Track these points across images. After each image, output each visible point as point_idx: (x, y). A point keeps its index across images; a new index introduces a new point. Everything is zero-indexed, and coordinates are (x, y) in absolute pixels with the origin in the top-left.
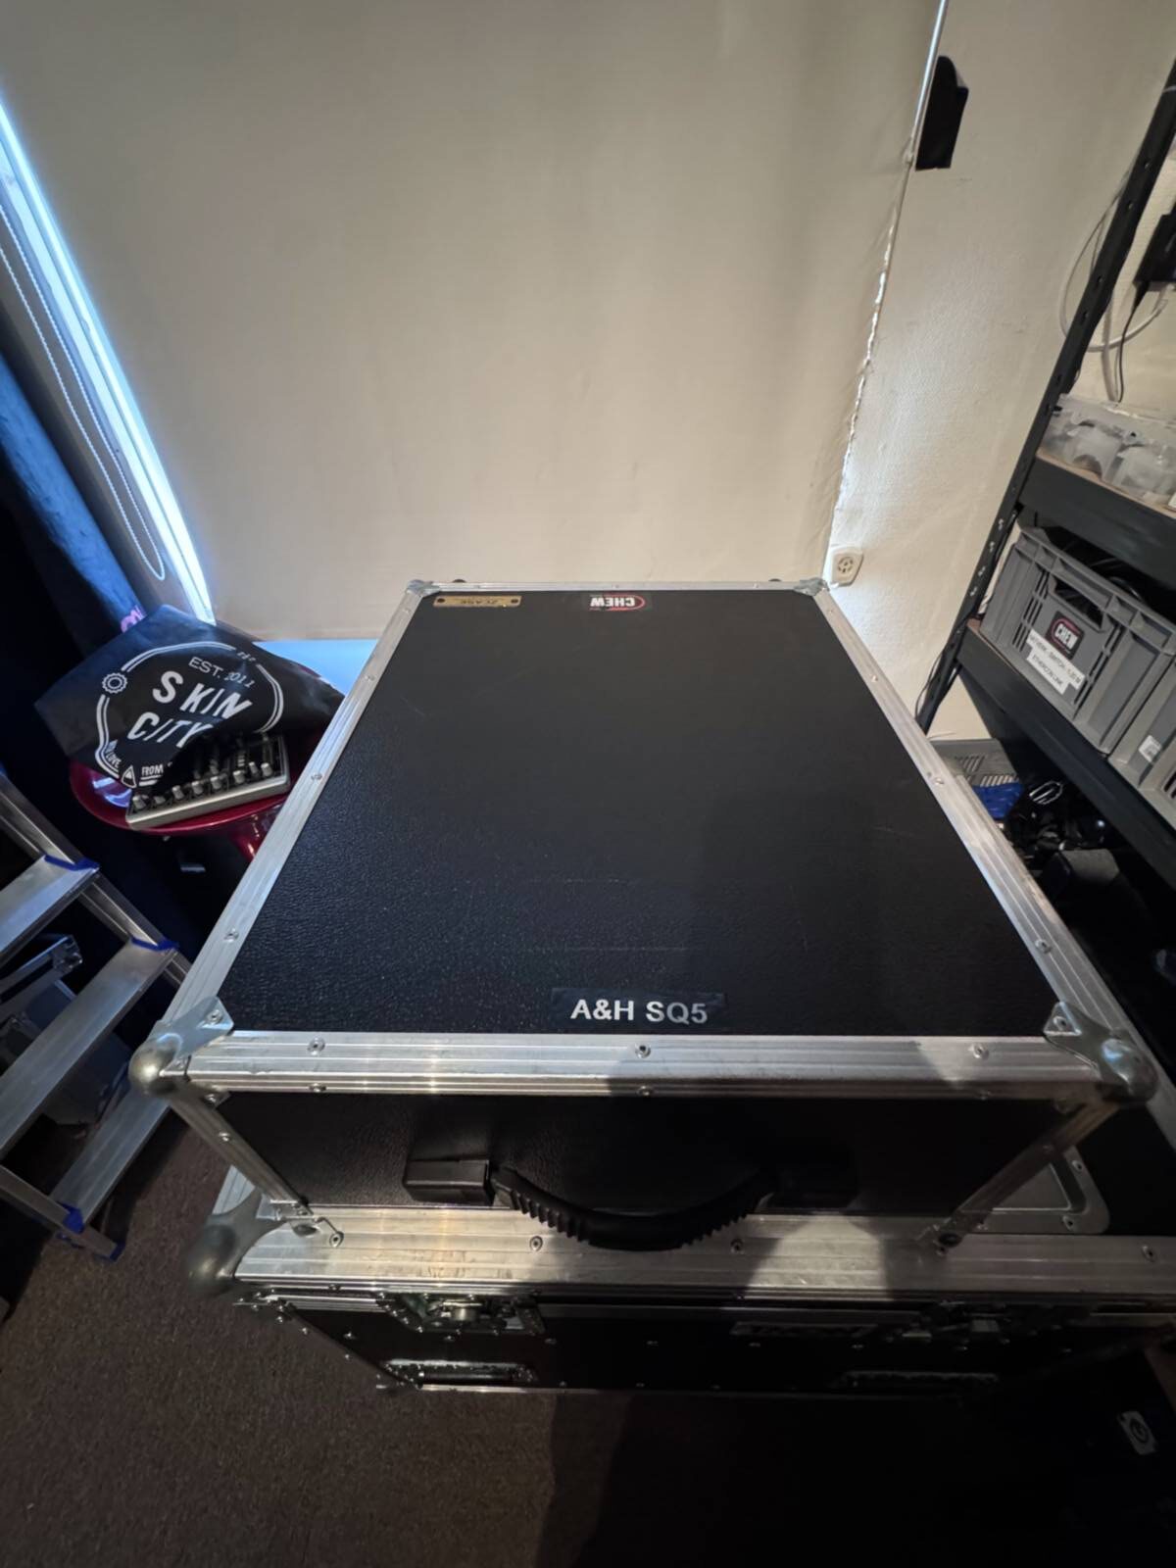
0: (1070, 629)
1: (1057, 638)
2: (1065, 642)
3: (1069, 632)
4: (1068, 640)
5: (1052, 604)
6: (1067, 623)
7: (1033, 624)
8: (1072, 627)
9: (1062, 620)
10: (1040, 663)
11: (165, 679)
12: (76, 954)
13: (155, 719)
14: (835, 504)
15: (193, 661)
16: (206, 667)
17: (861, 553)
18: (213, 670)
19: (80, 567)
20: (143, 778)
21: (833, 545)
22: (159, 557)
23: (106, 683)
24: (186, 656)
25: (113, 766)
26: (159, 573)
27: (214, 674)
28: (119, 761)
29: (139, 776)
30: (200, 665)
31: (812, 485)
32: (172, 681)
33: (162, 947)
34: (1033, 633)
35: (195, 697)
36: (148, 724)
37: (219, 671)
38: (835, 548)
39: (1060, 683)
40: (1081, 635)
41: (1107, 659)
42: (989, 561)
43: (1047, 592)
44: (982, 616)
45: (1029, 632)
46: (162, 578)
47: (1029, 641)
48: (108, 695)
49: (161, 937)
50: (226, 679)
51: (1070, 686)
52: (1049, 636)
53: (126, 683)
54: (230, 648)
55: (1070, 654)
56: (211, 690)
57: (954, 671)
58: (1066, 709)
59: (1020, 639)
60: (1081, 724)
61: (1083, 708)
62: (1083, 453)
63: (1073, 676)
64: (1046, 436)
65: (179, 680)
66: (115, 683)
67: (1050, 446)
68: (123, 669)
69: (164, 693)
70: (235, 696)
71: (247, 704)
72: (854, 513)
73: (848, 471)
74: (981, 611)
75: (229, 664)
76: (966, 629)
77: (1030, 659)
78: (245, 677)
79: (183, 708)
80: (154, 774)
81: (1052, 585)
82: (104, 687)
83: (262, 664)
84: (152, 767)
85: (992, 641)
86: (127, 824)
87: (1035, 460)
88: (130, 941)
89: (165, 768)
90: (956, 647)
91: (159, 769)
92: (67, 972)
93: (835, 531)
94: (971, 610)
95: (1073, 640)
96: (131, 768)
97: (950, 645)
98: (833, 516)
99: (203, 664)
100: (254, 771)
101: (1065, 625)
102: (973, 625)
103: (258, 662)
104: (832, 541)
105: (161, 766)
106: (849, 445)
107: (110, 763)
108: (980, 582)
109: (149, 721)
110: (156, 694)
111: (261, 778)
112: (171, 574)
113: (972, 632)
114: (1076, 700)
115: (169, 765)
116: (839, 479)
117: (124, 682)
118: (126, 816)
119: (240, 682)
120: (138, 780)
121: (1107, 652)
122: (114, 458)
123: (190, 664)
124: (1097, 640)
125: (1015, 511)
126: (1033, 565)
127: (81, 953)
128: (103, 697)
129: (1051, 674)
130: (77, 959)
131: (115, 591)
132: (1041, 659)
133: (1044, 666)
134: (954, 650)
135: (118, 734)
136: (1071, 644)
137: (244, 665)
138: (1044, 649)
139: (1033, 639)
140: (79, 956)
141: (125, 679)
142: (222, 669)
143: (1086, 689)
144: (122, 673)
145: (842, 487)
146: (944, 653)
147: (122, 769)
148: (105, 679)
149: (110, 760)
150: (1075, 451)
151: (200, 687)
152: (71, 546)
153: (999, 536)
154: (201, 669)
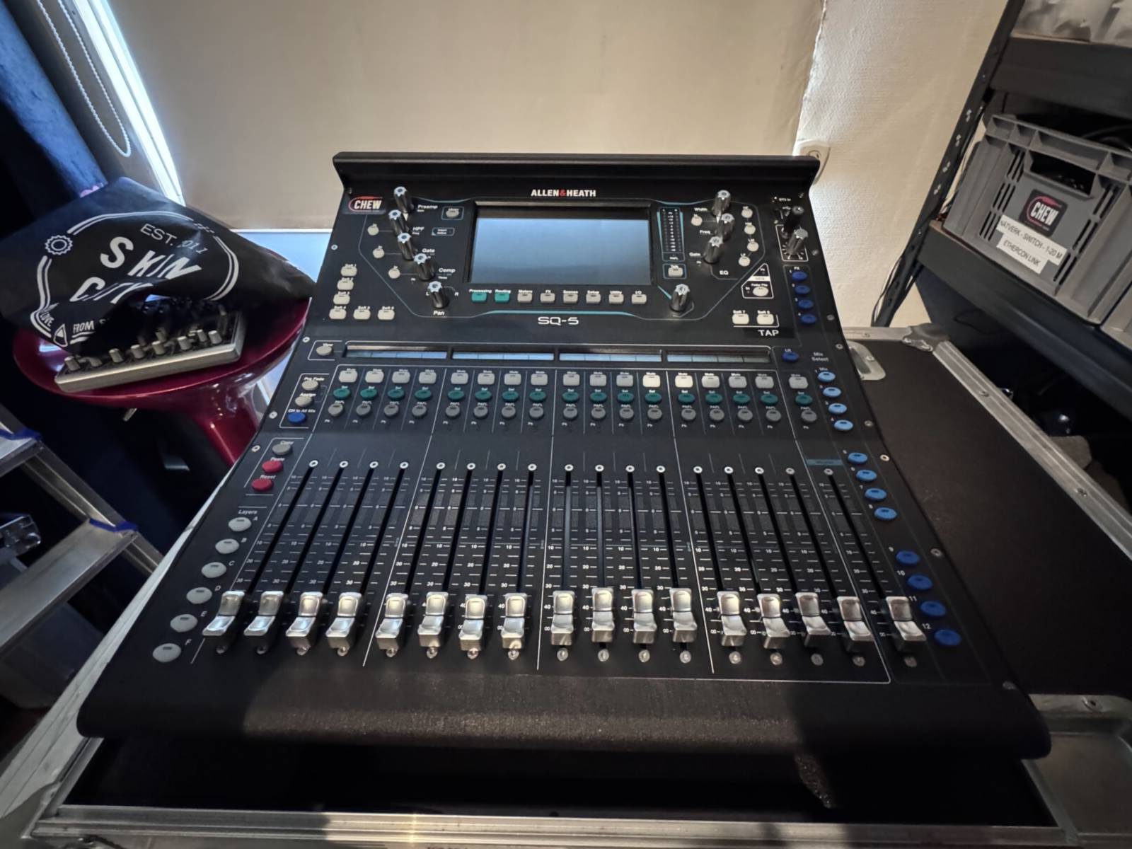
0: (1048, 205)
1: (1033, 218)
2: (1043, 220)
3: (1049, 208)
4: (1046, 218)
5: (1027, 184)
6: (1044, 199)
7: (1004, 210)
8: (1052, 202)
9: (1040, 197)
10: (1012, 247)
11: (114, 245)
12: (33, 534)
13: (101, 283)
14: (804, 93)
15: (145, 227)
16: (158, 235)
17: (828, 146)
18: (165, 237)
19: (29, 128)
20: (74, 336)
21: (799, 140)
22: (125, 135)
23: (49, 245)
24: (140, 222)
25: (46, 325)
26: (125, 150)
27: (167, 242)
28: (53, 319)
29: (70, 333)
30: (152, 232)
31: (782, 68)
32: (122, 246)
33: (120, 528)
34: (1004, 218)
35: (145, 263)
36: (93, 289)
37: (172, 239)
38: (802, 142)
39: (1036, 262)
40: (1062, 208)
41: (1096, 225)
42: (954, 155)
43: (1022, 172)
44: (945, 215)
45: (1000, 218)
46: (128, 154)
47: (999, 228)
48: (50, 256)
49: (121, 519)
50: (179, 246)
51: (1049, 263)
52: (1024, 218)
53: (71, 245)
54: (187, 218)
55: (1048, 231)
56: (162, 257)
57: (911, 278)
58: (1047, 288)
59: (988, 228)
60: (1063, 299)
61: (1064, 284)
62: (1065, 20)
63: (1052, 252)
64: (1022, 15)
65: (130, 246)
66: (59, 244)
67: (1026, 24)
68: (70, 231)
69: (113, 258)
70: (184, 260)
71: (196, 268)
72: (821, 105)
73: (817, 54)
74: (943, 210)
75: (183, 233)
76: (928, 229)
77: (1000, 246)
78: (197, 244)
79: (131, 273)
80: (84, 331)
81: (1028, 161)
82: (47, 248)
83: (219, 236)
84: (83, 324)
85: (959, 236)
86: (56, 386)
87: (1009, 40)
88: (88, 520)
89: (97, 325)
90: (917, 247)
91: (90, 325)
92: (23, 552)
93: (802, 126)
94: (933, 210)
95: (1054, 214)
96: (63, 326)
97: (910, 247)
98: (801, 105)
99: (155, 231)
100: (202, 339)
101: (1042, 202)
102: (935, 225)
103: (215, 235)
104: (799, 134)
105: (92, 322)
106: (821, 25)
107: (43, 322)
108: (944, 180)
109: (94, 285)
110: (104, 259)
111: (209, 345)
112: (138, 154)
113: (935, 231)
114: (1056, 277)
115: (101, 321)
116: (810, 63)
117: (69, 244)
118: (56, 377)
119: (191, 248)
120: (69, 338)
121: (1097, 218)
122: (70, 21)
123: (142, 230)
124: (1082, 208)
125: (983, 103)
126: (1007, 149)
127: (40, 533)
128: (45, 258)
129: (1026, 255)
130: (34, 539)
131: (73, 162)
132: (1013, 243)
133: (1018, 250)
134: (915, 251)
135: (60, 296)
136: (1050, 221)
137: (199, 235)
138: (1017, 232)
139: (1004, 225)
140: (39, 537)
141: (71, 242)
142: (175, 237)
143: (1068, 265)
144: (68, 235)
145: (812, 73)
146: (904, 256)
147: (54, 327)
148: (49, 241)
149: (43, 319)
150: (1057, 20)
151: (151, 253)
152: (18, 104)
153: (965, 129)
154: (153, 235)
